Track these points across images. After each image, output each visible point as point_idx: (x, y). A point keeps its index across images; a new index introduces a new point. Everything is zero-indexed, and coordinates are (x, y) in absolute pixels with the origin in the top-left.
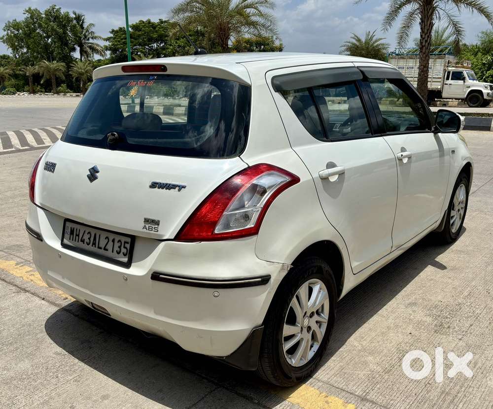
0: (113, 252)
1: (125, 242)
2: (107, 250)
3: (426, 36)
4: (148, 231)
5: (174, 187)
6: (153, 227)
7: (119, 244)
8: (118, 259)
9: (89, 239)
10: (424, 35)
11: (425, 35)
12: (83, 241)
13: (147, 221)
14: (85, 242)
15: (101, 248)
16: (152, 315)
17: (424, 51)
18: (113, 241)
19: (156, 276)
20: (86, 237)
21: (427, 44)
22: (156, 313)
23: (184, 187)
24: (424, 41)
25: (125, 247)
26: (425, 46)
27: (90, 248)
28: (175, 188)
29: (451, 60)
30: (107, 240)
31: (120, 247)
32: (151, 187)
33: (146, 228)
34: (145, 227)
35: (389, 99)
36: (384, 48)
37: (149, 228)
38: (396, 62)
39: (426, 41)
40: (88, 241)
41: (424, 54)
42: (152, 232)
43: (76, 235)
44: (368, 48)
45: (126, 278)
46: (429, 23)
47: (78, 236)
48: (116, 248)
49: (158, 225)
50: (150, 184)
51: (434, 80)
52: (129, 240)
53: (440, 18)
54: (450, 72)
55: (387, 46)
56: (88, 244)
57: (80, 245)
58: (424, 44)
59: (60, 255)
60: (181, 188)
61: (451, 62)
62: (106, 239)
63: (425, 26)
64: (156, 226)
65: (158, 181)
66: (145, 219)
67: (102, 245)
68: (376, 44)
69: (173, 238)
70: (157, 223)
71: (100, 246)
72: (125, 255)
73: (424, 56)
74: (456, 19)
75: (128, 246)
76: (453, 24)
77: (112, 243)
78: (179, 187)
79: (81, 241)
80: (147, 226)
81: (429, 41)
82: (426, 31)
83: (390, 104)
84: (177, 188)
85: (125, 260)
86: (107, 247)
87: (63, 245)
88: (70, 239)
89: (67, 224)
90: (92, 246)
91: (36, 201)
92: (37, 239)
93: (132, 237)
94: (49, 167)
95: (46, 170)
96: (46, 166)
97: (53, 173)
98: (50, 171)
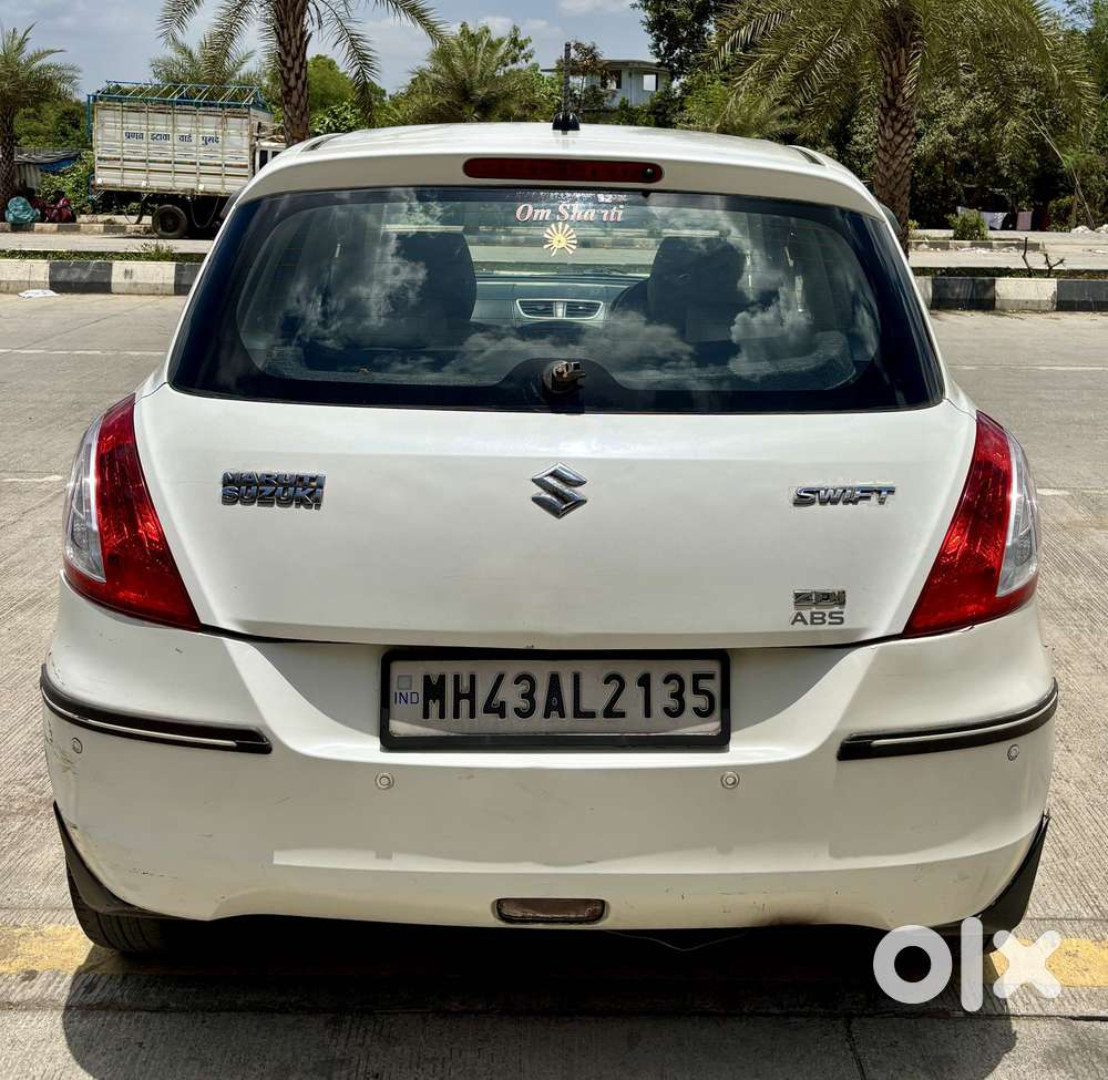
0: (648, 714)
1: (697, 678)
2: (621, 714)
3: (297, 63)
4: (813, 627)
5: (867, 493)
6: (827, 611)
7: (673, 687)
8: (677, 732)
9: (528, 696)
10: (289, 61)
11: (294, 60)
12: (501, 711)
13: (801, 599)
14: (509, 710)
15: (592, 715)
16: (823, 863)
17: (294, 100)
18: (645, 681)
19: (856, 749)
20: (511, 695)
21: (300, 83)
22: (836, 853)
23: (891, 491)
24: (292, 75)
25: (697, 691)
26: (295, 88)
27: (538, 723)
28: (868, 498)
29: (264, 123)
30: (613, 687)
31: (678, 695)
32: (796, 503)
33: (803, 620)
34: (799, 618)
35: (101, 218)
36: (62, 79)
37: (812, 618)
38: (119, 120)
39: (298, 77)
40: (524, 704)
41: (296, 108)
42: (826, 627)
43: (458, 696)
44: (15, 74)
45: (733, 780)
46: (299, 31)
47: (471, 696)
48: (662, 702)
49: (842, 603)
50: (792, 495)
51: (230, 171)
52: (713, 667)
53: (320, 22)
54: (266, 152)
55: (70, 73)
56: (522, 714)
57: (487, 723)
58: (292, 83)
59: (390, 777)
60: (882, 493)
61: (265, 129)
62: (607, 681)
63: (290, 39)
64: (837, 609)
65: (813, 484)
66: (797, 596)
67: (595, 702)
68: (39, 63)
69: (900, 630)
70: (839, 599)
71: (585, 706)
72: (703, 714)
73: (298, 112)
74: (356, 28)
75: (714, 686)
76: (352, 40)
77: (641, 691)
78: (880, 492)
79: (488, 709)
80: (806, 614)
81: (303, 76)
82: (294, 50)
83: (106, 231)
84: (874, 497)
85: (711, 727)
86: (618, 707)
87: (390, 743)
88: (426, 715)
89: (399, 669)
90: (547, 715)
91: (214, 618)
92: (240, 749)
93: (722, 657)
94: (270, 489)
95: (244, 503)
96: (243, 489)
97: (318, 507)
98: (285, 503)
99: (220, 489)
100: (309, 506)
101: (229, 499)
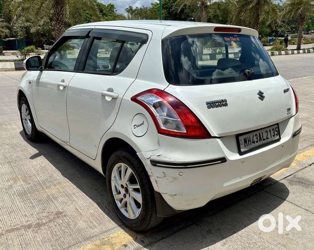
0: (271, 137)
1: (276, 128)
2: (268, 138)
6: (289, 112)
7: (273, 131)
8: (275, 139)
9: (257, 138)
12: (253, 142)
14: (255, 142)
18: (270, 131)
19: (294, 135)
20: (255, 139)
25: (276, 131)
27: (260, 143)
31: (274, 133)
32: (284, 93)
40: (257, 140)
42: (289, 115)
43: (249, 141)
45: (282, 146)
47: (250, 141)
48: (272, 134)
50: (283, 91)
52: (276, 126)
56: (257, 142)
57: (253, 145)
59: (242, 161)
60: (289, 89)
62: (266, 132)
67: (265, 137)
70: (290, 109)
71: (264, 138)
72: (277, 135)
77: (270, 133)
79: (253, 143)
85: (278, 137)
86: (268, 137)
87: (241, 154)
88: (245, 147)
89: (240, 138)
90: (260, 141)
91: (214, 135)
92: (222, 162)
93: (278, 124)
94: (217, 104)
95: (212, 108)
96: (211, 105)
97: (227, 106)
98: (221, 106)
99: (206, 106)
100: (225, 106)
101: (209, 108)
